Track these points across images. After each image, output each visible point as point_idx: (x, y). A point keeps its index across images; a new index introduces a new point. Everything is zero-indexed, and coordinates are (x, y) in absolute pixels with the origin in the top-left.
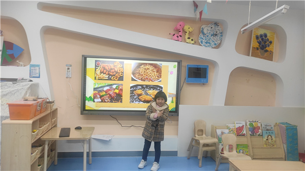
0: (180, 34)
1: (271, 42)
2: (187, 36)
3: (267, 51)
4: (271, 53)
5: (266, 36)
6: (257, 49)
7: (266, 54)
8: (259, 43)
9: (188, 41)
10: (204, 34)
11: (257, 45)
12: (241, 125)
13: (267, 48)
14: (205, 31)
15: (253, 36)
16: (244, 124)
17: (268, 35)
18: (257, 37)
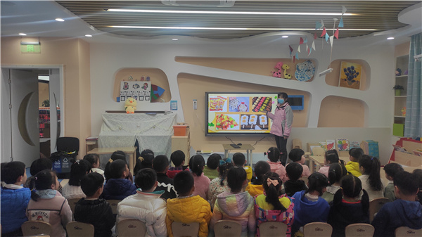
0: (279, 71)
1: (358, 74)
2: (285, 73)
3: (354, 81)
4: (358, 82)
5: (353, 68)
6: (345, 80)
7: (353, 84)
8: (347, 75)
9: (286, 76)
10: (298, 70)
11: (345, 77)
12: (331, 143)
13: (354, 79)
14: (300, 68)
15: (342, 70)
16: (334, 142)
17: (355, 67)
18: (345, 70)
